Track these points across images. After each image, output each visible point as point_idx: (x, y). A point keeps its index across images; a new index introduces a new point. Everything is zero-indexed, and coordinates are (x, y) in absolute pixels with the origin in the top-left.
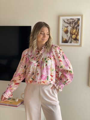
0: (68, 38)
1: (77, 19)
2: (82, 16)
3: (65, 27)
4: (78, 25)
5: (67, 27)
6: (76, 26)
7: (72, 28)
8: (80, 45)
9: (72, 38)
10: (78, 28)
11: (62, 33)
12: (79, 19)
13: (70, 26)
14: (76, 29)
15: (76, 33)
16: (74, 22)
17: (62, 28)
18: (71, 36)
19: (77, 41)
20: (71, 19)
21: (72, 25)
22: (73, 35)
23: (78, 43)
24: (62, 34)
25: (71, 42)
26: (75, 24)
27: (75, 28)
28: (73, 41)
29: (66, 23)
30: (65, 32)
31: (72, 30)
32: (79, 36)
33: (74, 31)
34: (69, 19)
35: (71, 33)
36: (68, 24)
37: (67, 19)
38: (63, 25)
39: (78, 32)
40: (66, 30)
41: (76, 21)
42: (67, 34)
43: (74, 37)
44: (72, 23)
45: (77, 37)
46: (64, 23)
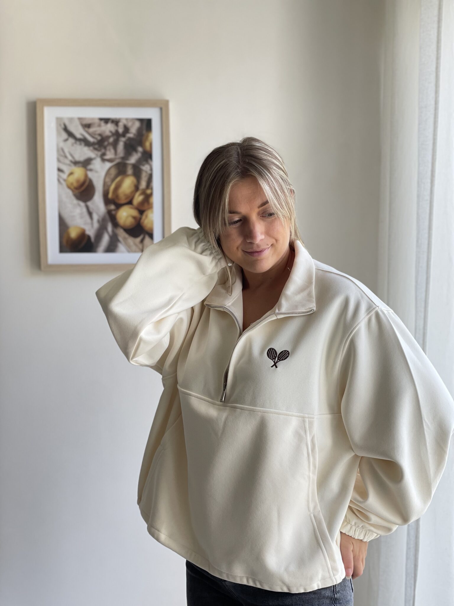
0: (96, 225)
1: (137, 124)
2: (163, 107)
3: (76, 163)
4: (148, 156)
5: (86, 163)
6: (133, 159)
7: (113, 172)
9: (116, 225)
10: (145, 168)
11: (60, 196)
12: (147, 124)
13: (103, 160)
14: (137, 172)
15: (138, 198)
16: (124, 135)
17: (59, 170)
18: (109, 212)
19: (147, 239)
20: (106, 121)
21: (110, 155)
22: (119, 206)
24: (60, 202)
25: (111, 248)
26: (130, 147)
27: (130, 171)
28: (125, 239)
29: (78, 143)
30: (76, 188)
31: (113, 180)
32: (152, 212)
33: (128, 183)
34: (93, 119)
35: (110, 196)
36: (91, 148)
37: (80, 119)
38: (63, 150)
39: (149, 192)
40: (78, 181)
41: (135, 135)
42: (89, 204)
43: (127, 217)
44: (109, 144)
45: (144, 217)
46: (66, 140)
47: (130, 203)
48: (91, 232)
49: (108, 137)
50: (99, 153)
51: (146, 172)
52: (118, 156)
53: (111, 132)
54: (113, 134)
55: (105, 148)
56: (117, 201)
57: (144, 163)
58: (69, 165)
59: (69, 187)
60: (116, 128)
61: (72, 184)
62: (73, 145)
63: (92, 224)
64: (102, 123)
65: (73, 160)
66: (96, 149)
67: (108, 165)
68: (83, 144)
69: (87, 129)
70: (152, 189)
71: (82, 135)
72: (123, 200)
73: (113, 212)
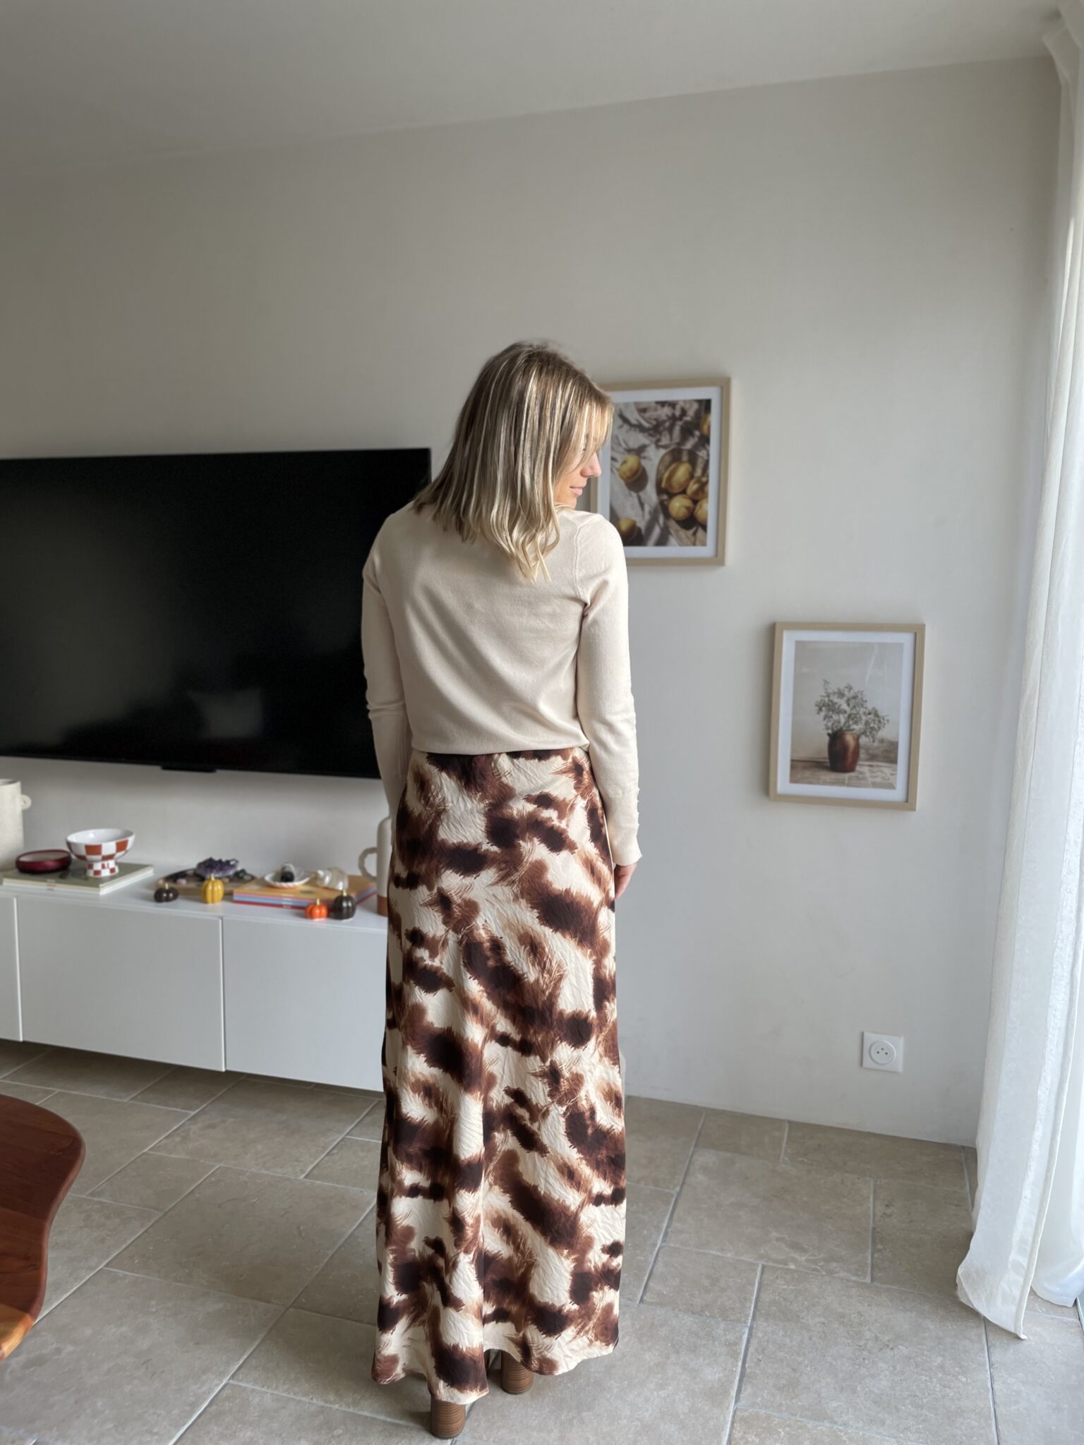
0: (647, 517)
1: (696, 406)
2: (724, 385)
3: (629, 451)
4: (705, 440)
5: (640, 451)
6: (689, 445)
7: (668, 459)
8: (718, 559)
9: (667, 515)
10: (702, 453)
11: (612, 487)
12: (706, 405)
13: (658, 447)
14: (693, 461)
15: (693, 487)
16: (680, 418)
17: (613, 459)
18: (662, 503)
19: (700, 532)
20: (663, 404)
21: (665, 440)
22: (672, 496)
23: (704, 544)
24: (612, 492)
25: (662, 542)
26: (687, 432)
27: (685, 457)
28: (677, 531)
29: (633, 429)
30: (628, 478)
31: (667, 468)
32: (707, 502)
33: (682, 471)
34: (649, 403)
35: (663, 485)
36: (646, 434)
37: (636, 404)
38: (617, 437)
39: (704, 479)
40: (631, 470)
41: (692, 417)
42: (641, 494)
43: (680, 508)
44: (665, 429)
45: (698, 507)
46: (621, 427)
47: (684, 492)
48: (642, 524)
49: (664, 422)
50: (654, 439)
51: (702, 458)
52: (673, 442)
53: (667, 416)
54: (669, 418)
55: (660, 433)
56: (670, 490)
57: (701, 448)
58: (623, 453)
59: (622, 477)
60: (672, 411)
61: (625, 473)
62: (627, 432)
63: (643, 516)
64: (659, 407)
65: (627, 448)
66: (651, 435)
67: (662, 452)
68: (638, 430)
69: (643, 414)
70: (708, 476)
71: (637, 420)
72: (676, 489)
73: (666, 503)
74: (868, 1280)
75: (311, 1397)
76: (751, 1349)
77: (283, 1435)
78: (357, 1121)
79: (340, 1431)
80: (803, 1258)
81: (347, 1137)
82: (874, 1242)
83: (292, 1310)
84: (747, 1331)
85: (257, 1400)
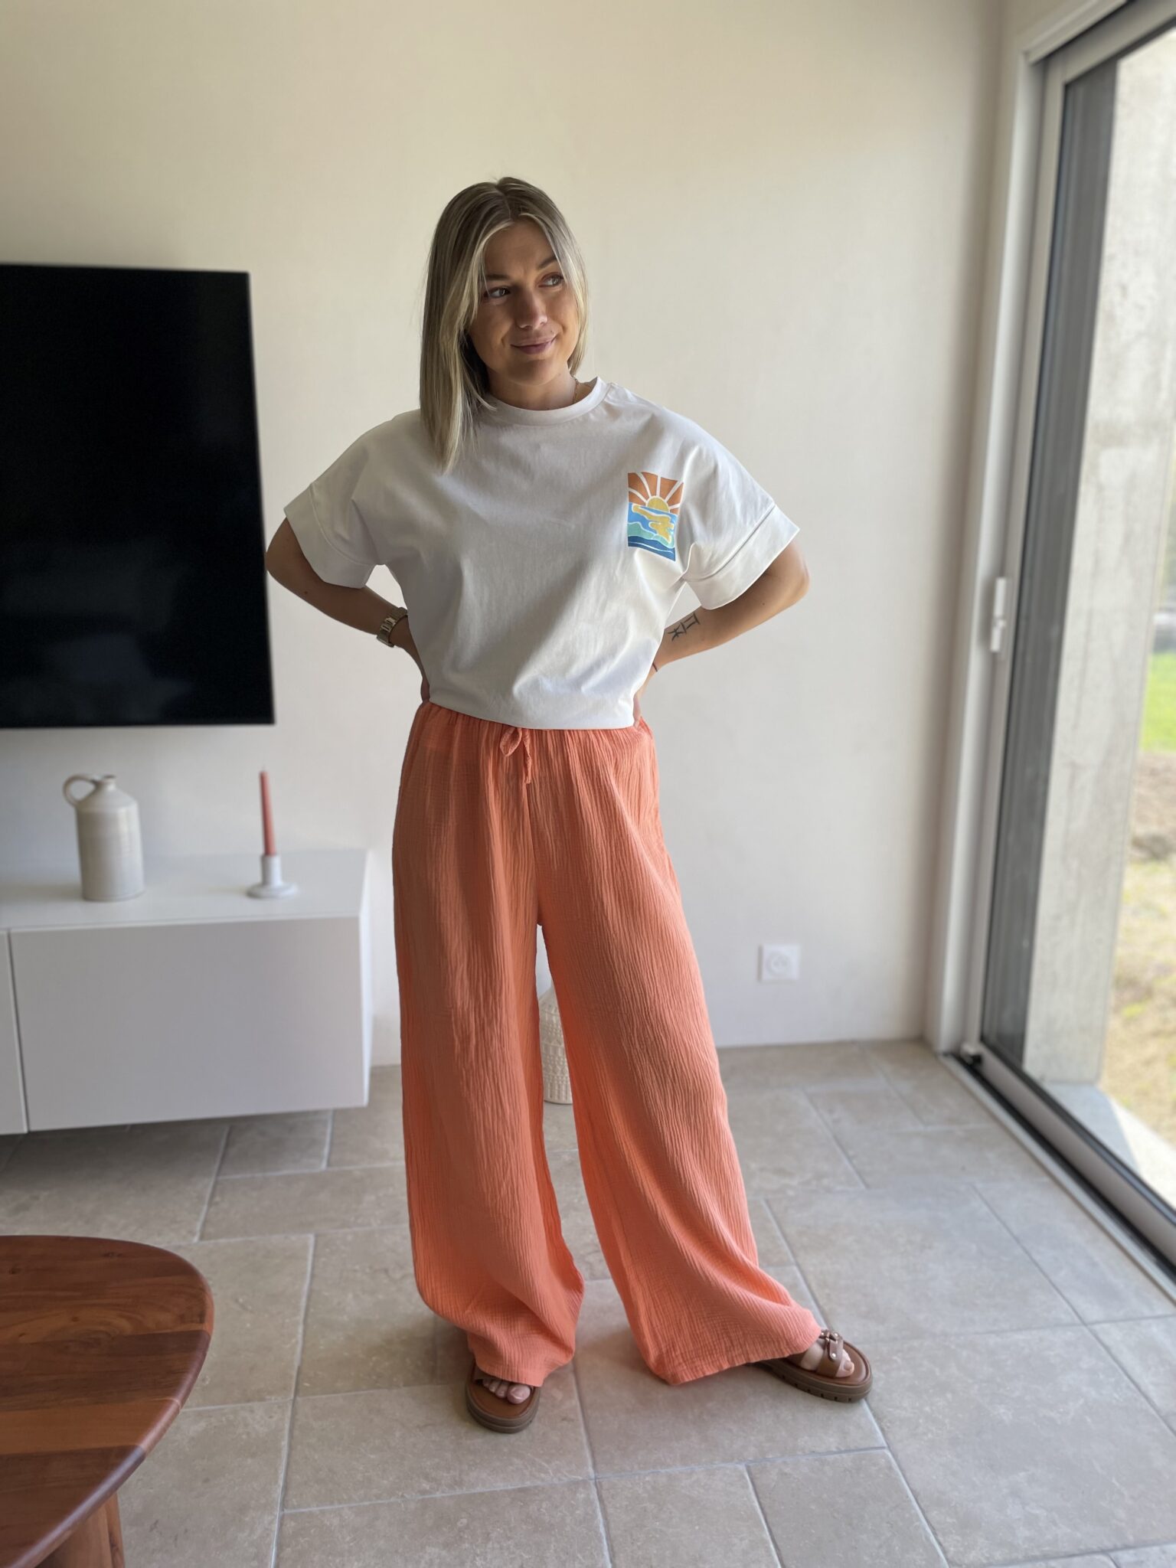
74: (862, 1187)
75: (400, 1494)
76: (814, 1285)
77: (400, 1550)
78: (220, 1155)
79: (465, 1521)
80: (795, 1182)
81: (221, 1178)
82: (845, 1152)
83: (298, 1399)
84: (795, 1268)
85: (336, 1521)
